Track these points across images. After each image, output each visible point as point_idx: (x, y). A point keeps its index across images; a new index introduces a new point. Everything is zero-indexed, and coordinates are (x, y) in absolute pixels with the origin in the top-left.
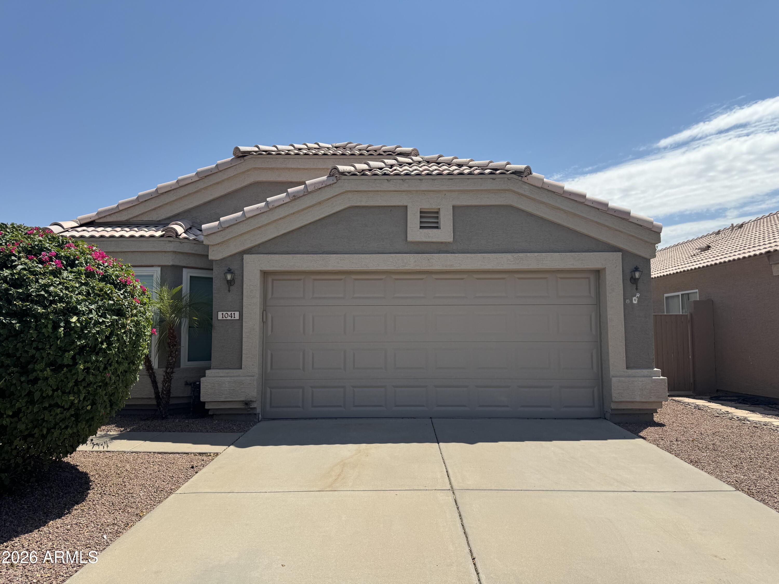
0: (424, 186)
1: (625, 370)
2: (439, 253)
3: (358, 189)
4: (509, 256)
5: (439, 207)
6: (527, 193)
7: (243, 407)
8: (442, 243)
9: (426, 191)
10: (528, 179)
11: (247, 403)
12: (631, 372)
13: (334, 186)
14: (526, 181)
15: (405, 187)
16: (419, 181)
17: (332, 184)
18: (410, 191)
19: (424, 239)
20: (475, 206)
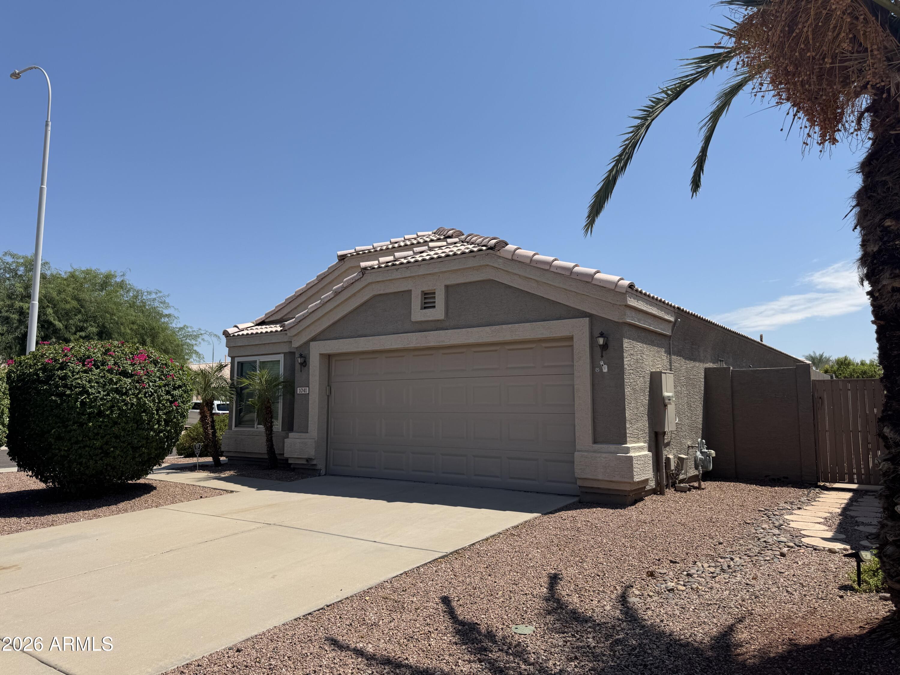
0: (422, 271)
1: (591, 444)
2: (436, 330)
3: (378, 280)
4: (487, 329)
5: (434, 288)
6: (501, 267)
7: (306, 463)
8: (438, 320)
9: (424, 275)
10: (502, 253)
11: (308, 460)
12: (597, 447)
13: (362, 279)
14: (499, 255)
15: (408, 274)
16: (418, 267)
17: (360, 278)
18: (413, 277)
19: (423, 319)
20: (464, 284)
